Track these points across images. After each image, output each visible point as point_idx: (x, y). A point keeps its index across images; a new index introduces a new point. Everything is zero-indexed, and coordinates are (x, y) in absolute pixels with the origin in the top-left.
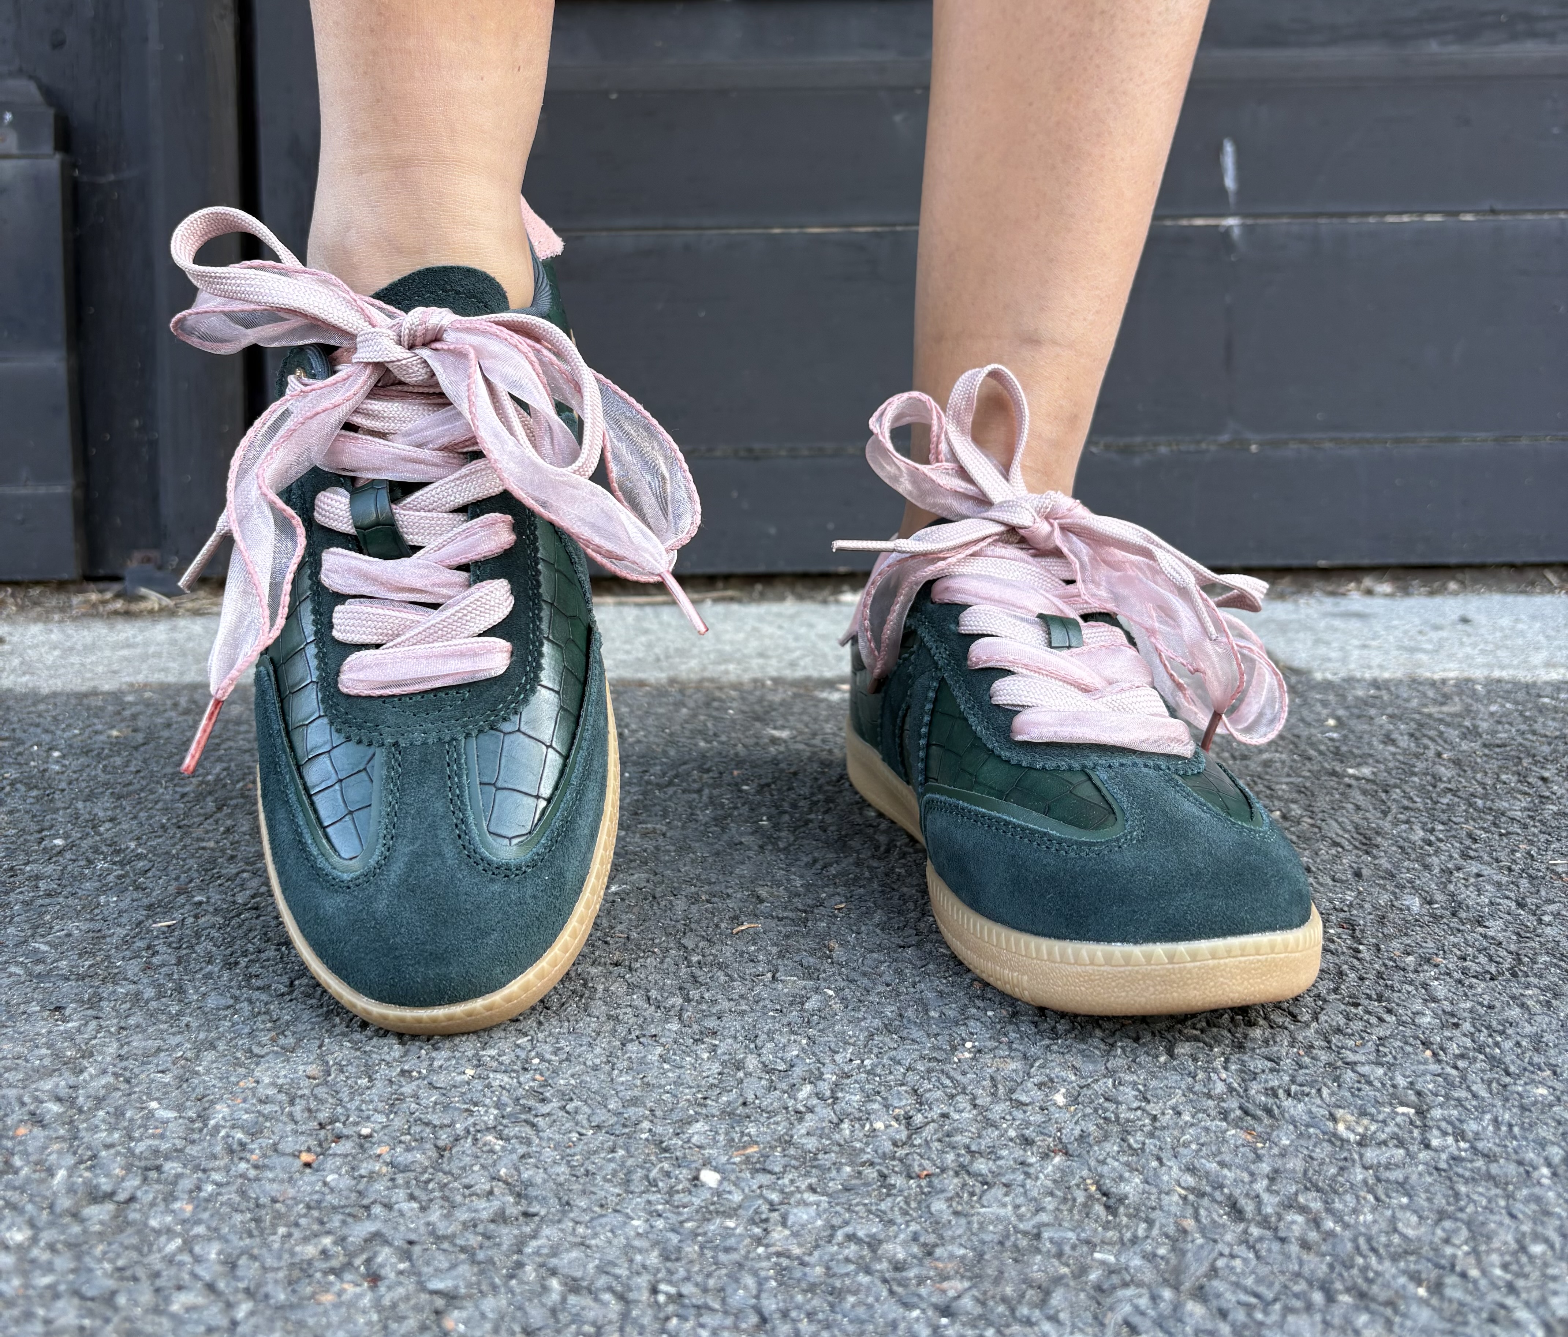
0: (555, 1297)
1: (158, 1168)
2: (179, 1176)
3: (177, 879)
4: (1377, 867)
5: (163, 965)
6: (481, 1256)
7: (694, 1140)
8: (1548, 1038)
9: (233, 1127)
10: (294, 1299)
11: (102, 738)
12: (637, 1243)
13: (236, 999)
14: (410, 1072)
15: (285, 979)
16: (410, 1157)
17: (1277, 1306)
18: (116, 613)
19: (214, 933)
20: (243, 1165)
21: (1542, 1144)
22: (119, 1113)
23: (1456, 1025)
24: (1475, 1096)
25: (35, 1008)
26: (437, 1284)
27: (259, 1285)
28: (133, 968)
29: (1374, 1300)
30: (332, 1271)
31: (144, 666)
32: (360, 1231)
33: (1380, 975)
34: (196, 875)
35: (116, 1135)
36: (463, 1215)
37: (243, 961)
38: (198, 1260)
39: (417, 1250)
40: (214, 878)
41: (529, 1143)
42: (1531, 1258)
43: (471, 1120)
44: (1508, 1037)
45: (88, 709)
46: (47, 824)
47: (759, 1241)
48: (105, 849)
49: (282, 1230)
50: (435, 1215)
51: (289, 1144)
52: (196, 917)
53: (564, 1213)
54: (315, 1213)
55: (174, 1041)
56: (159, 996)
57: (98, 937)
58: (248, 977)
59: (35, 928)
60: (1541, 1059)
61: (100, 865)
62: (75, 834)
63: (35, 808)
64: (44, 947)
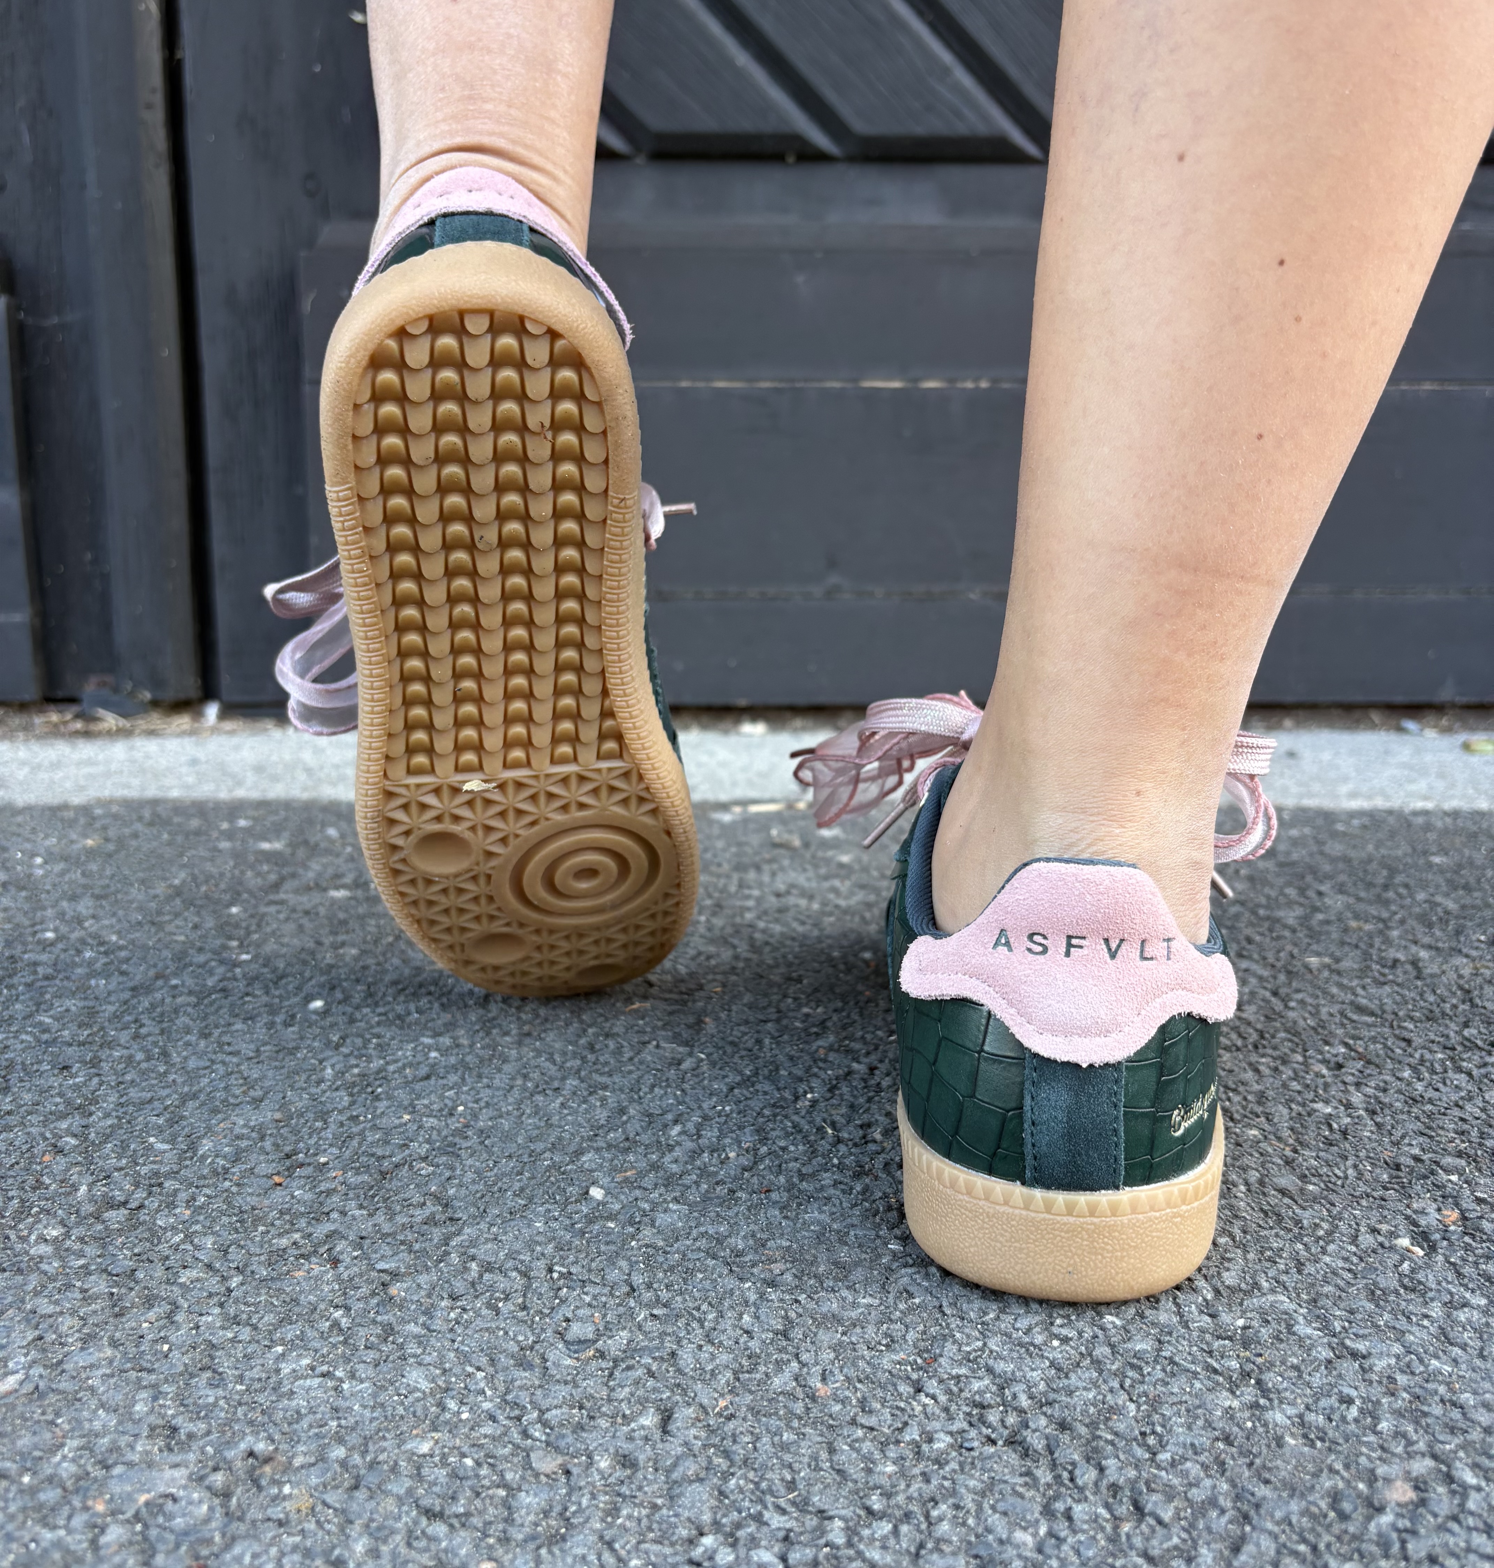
0: (474, 1274)
1: (160, 1185)
2: (176, 1191)
3: (155, 966)
5: (149, 1035)
6: (417, 1247)
8: (1270, 1093)
9: (217, 1156)
10: (274, 1274)
11: (78, 846)
12: (538, 1238)
13: (213, 1062)
14: (357, 1117)
15: (252, 1046)
16: (360, 1179)
18: (77, 734)
19: (190, 1009)
20: (227, 1184)
21: (1244, 1169)
22: (124, 1146)
25: (45, 1067)
26: (381, 1265)
27: (246, 1265)
28: (124, 1037)
30: (302, 1256)
31: (109, 783)
32: (321, 1230)
34: (170, 963)
35: (124, 1161)
36: (401, 1219)
37: (216, 1033)
38: (197, 1248)
39: (368, 1242)
40: (186, 966)
41: (452, 1168)
43: (407, 1152)
44: (1239, 1093)
45: (62, 820)
46: (38, 919)
47: (633, 1237)
48: (90, 941)
49: (261, 1228)
50: (380, 1218)
51: (263, 1168)
52: (174, 997)
53: (482, 1217)
54: (287, 1217)
55: (164, 1093)
56: (148, 1059)
57: (92, 1013)
58: (221, 1045)
59: (38, 1004)
60: (1259, 1109)
61: (88, 954)
62: (64, 929)
63: (26, 907)
64: (48, 1020)
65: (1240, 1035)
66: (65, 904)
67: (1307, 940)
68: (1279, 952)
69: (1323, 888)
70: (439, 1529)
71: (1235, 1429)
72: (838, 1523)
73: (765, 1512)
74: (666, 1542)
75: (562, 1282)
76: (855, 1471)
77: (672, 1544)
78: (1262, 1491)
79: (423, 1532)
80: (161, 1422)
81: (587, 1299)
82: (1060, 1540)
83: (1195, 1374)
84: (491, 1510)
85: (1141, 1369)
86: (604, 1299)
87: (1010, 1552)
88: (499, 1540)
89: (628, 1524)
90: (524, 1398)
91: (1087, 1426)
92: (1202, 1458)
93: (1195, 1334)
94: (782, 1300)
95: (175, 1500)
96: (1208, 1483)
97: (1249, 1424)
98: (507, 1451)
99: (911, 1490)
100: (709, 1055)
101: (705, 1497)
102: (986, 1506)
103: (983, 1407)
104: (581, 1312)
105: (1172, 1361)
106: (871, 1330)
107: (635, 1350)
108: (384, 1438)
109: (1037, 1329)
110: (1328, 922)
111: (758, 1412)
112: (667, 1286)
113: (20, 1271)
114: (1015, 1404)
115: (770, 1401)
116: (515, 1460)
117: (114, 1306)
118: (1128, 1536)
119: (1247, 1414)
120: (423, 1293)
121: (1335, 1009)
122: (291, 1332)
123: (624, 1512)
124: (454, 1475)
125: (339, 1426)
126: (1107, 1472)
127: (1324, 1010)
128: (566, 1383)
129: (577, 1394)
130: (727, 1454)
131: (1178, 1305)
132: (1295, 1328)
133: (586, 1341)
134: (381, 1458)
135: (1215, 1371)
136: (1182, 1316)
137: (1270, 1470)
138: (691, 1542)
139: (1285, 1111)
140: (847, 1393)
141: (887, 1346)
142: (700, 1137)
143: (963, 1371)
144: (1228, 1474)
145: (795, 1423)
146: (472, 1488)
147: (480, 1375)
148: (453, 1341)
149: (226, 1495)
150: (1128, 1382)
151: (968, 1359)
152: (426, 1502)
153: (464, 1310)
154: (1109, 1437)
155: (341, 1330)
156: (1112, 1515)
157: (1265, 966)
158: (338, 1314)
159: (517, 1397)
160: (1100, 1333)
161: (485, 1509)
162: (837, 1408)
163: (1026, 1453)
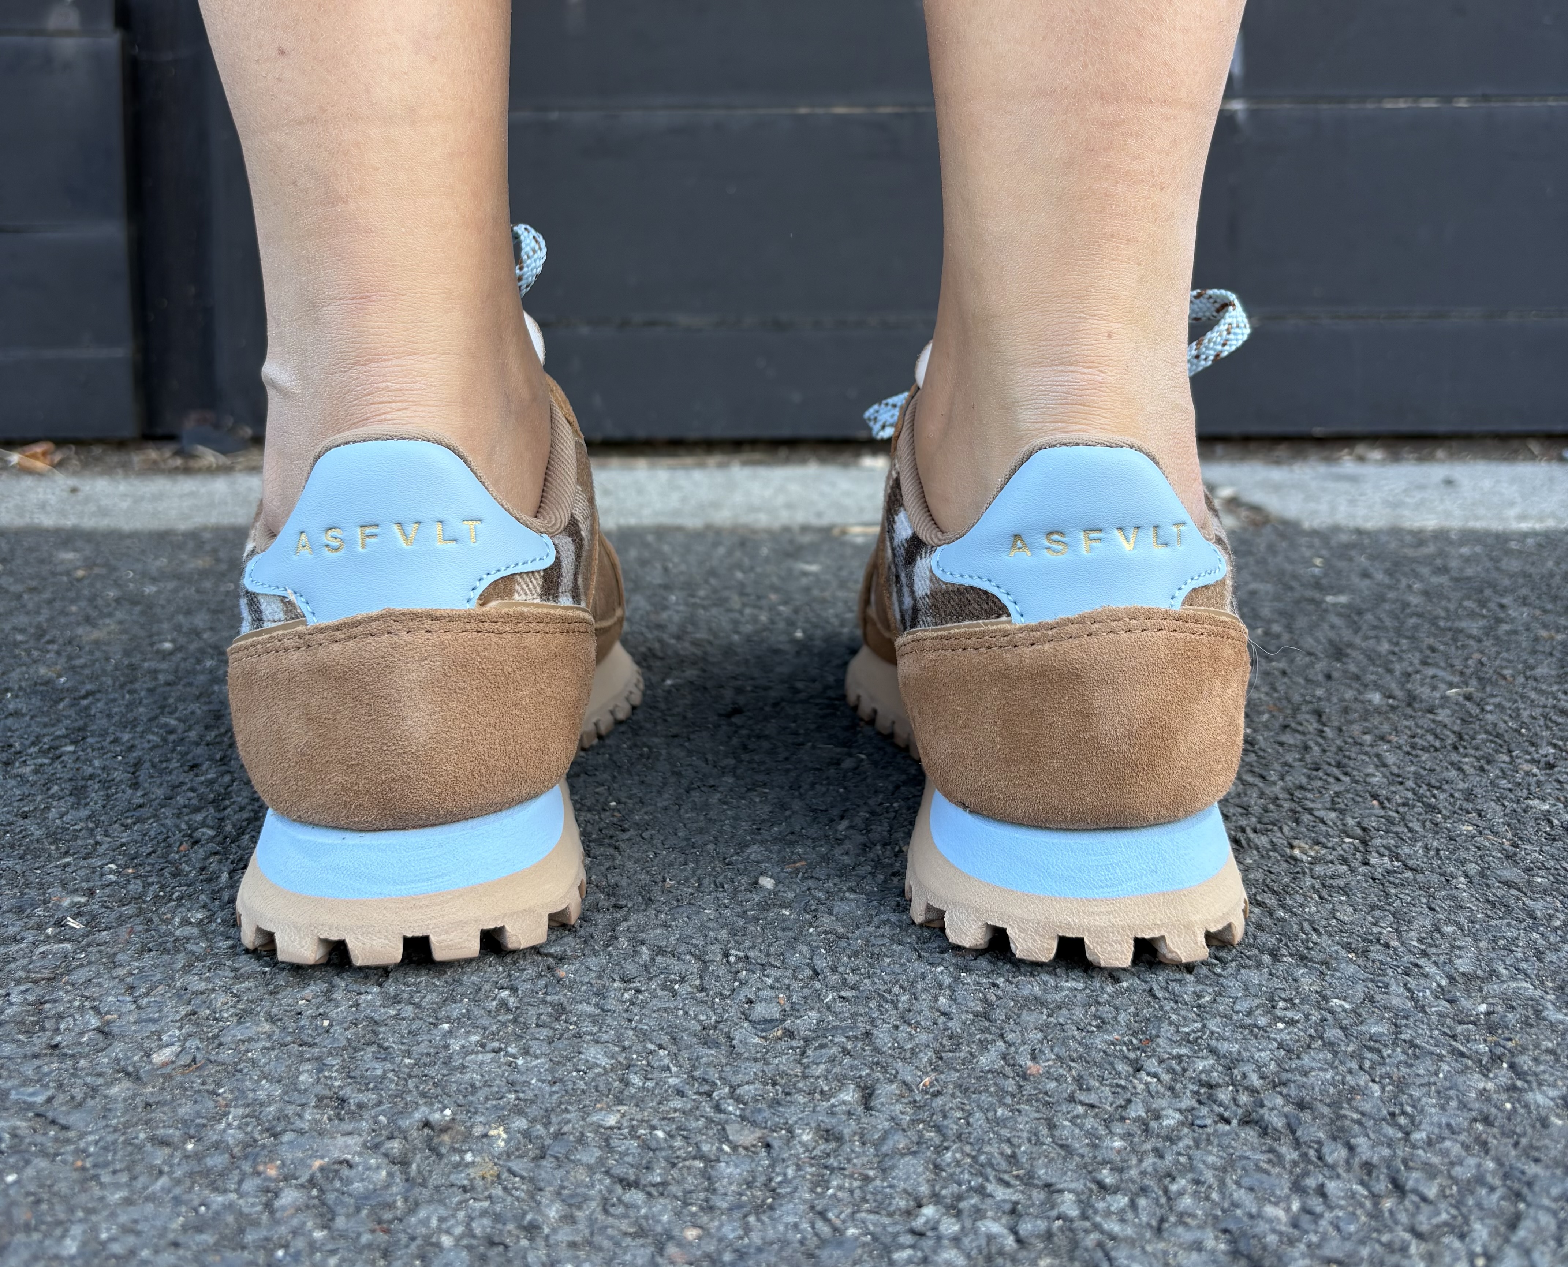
0: (645, 958)
4: (1345, 672)
7: (752, 857)
8: (1478, 791)
11: (190, 566)
12: (710, 924)
17: (1234, 964)
18: (177, 470)
21: (1463, 862)
23: (1401, 783)
24: (1410, 830)
25: (175, 765)
29: (1311, 960)
31: (214, 512)
33: (1340, 749)
42: (1442, 934)
44: (1444, 791)
45: (171, 544)
46: (154, 632)
47: (810, 925)
48: (209, 650)
53: (648, 905)
57: (218, 716)
59: (162, 708)
60: (1470, 806)
61: (209, 663)
62: (182, 640)
63: (142, 620)
64: (173, 722)
65: (1436, 737)
66: (181, 618)
67: (1494, 649)
68: (1467, 659)
69: (1504, 601)
70: (636, 1196)
71: (1493, 1110)
72: (1069, 1197)
73: (987, 1184)
74: (884, 1212)
75: (740, 965)
76: (1080, 1145)
77: (890, 1215)
78: (1532, 1169)
79: (619, 1200)
80: (327, 1093)
81: (770, 981)
82: (1316, 1217)
83: (1441, 1057)
84: (690, 1179)
85: (1380, 1051)
86: (787, 981)
87: (1262, 1227)
88: (702, 1209)
89: (840, 1194)
90: (713, 1075)
91: (1329, 1105)
92: (1463, 1137)
93: (1434, 1018)
94: (978, 984)
95: (350, 1166)
96: (1472, 1161)
97: (1508, 1106)
98: (702, 1122)
99: (1145, 1164)
100: (869, 755)
101: (920, 1169)
102: (1228, 1181)
103: (1211, 1087)
104: (765, 993)
105: (1412, 1045)
106: (1078, 1012)
107: (826, 1029)
108: (567, 1111)
109: (1259, 1012)
110: (1515, 632)
111: (967, 1090)
112: (853, 971)
113: (166, 951)
114: (1246, 1083)
115: (978, 1079)
116: (711, 1133)
117: (267, 985)
118: (1391, 1212)
119: (1504, 1097)
120: (593, 975)
121: (1537, 712)
122: (457, 1010)
123: (835, 1183)
124: (645, 1146)
125: (518, 1099)
126: (1359, 1150)
127: (1525, 714)
128: (756, 1060)
129: (770, 1071)
130: (938, 1129)
131: (1409, 990)
132: (1545, 1014)
133: (772, 1021)
134: (566, 1129)
135: (1462, 1055)
136: (1416, 1001)
137: (1538, 1149)
138: (909, 1213)
139: (1498, 808)
140: (1061, 1071)
141: (1097, 1027)
142: (869, 832)
143: (1184, 1051)
144: (1492, 1153)
145: (1008, 1100)
146: (667, 1159)
147: (662, 1052)
148: (630, 1020)
149: (404, 1162)
150: (1367, 1064)
151: (1186, 1040)
152: (620, 1171)
153: (638, 991)
154: (1356, 1116)
155: (509, 1010)
156: (1370, 1191)
157: (1453, 673)
158: (505, 994)
159: (705, 1072)
160: (1328, 1016)
161: (684, 1179)
162: (1052, 1085)
163: (1265, 1131)
